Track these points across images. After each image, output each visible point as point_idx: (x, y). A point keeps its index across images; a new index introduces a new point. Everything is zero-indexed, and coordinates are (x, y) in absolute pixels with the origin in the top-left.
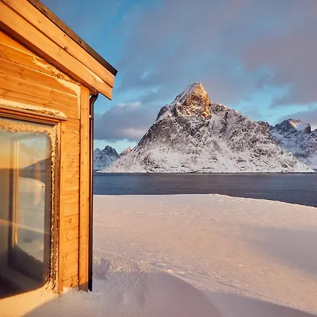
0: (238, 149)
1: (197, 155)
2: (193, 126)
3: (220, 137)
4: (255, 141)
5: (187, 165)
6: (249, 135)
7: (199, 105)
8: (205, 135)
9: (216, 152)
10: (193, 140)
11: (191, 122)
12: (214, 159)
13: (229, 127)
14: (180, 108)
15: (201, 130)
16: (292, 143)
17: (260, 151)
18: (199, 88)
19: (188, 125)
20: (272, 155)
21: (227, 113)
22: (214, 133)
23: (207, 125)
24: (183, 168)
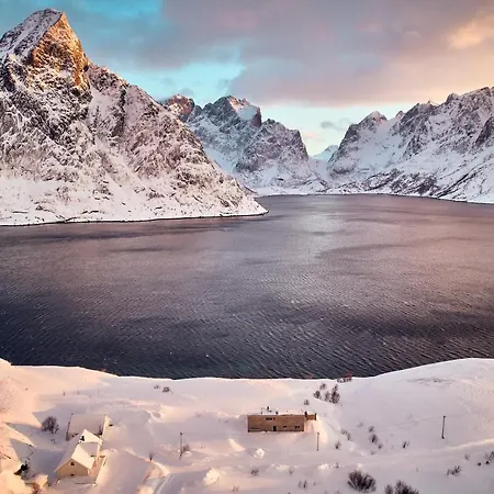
0: (149, 171)
1: (68, 184)
2: (54, 117)
3: (113, 145)
4: (177, 156)
5: (47, 206)
6: (167, 146)
7: (63, 68)
8: (81, 140)
9: (107, 177)
10: (58, 150)
11: (47, 107)
12: (104, 191)
13: (130, 124)
14: (19, 71)
15: (72, 127)
16: (233, 143)
17: (188, 176)
18: (62, 26)
19: (43, 115)
20: (206, 184)
21: (124, 93)
22: (101, 135)
23: (84, 117)
24: (41, 214)
